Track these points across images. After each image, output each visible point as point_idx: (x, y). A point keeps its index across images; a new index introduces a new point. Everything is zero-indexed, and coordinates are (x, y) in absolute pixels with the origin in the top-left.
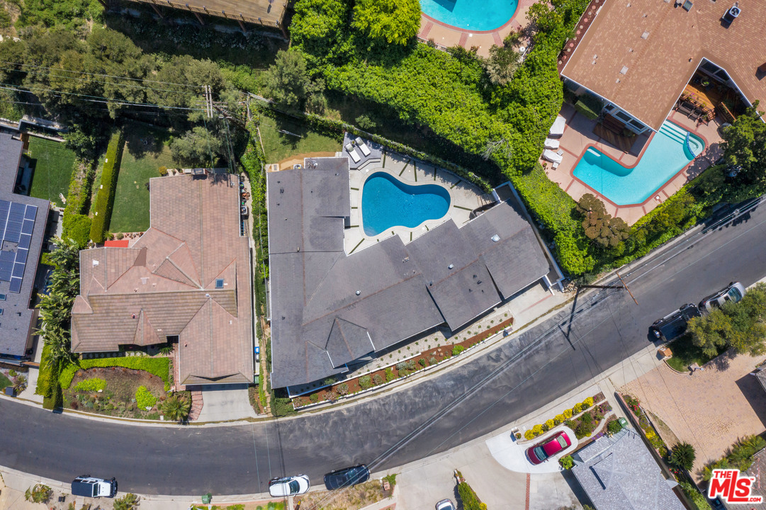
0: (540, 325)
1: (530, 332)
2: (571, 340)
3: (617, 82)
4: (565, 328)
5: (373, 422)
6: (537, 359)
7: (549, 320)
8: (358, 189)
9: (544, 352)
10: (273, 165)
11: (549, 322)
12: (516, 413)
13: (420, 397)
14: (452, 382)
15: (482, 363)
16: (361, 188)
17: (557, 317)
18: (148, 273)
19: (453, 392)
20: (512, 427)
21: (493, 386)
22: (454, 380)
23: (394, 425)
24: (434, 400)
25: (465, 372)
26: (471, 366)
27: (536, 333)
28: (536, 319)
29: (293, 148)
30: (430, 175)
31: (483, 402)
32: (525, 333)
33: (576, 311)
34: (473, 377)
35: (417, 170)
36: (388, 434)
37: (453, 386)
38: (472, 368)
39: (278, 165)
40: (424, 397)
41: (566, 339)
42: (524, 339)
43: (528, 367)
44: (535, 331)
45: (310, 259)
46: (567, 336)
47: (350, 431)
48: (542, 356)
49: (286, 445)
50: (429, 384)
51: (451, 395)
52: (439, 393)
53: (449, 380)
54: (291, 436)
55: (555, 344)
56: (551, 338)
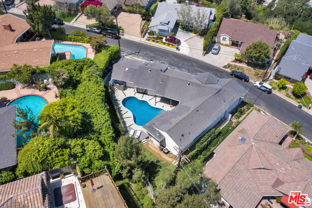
2: (139, 51)
4: (137, 54)
6: (152, 55)
9: (149, 55)
10: (175, 165)
12: (172, 52)
14: (182, 69)
18: (278, 172)
19: (185, 67)
20: (177, 51)
21: (172, 60)
24: (193, 70)
30: (121, 109)
31: (179, 60)
33: (129, 54)
34: (175, 65)
35: (123, 114)
39: (173, 163)
43: (157, 56)
49: (256, 97)
51: (186, 67)
52: (189, 70)
53: (183, 70)
54: (251, 98)
56: (143, 55)
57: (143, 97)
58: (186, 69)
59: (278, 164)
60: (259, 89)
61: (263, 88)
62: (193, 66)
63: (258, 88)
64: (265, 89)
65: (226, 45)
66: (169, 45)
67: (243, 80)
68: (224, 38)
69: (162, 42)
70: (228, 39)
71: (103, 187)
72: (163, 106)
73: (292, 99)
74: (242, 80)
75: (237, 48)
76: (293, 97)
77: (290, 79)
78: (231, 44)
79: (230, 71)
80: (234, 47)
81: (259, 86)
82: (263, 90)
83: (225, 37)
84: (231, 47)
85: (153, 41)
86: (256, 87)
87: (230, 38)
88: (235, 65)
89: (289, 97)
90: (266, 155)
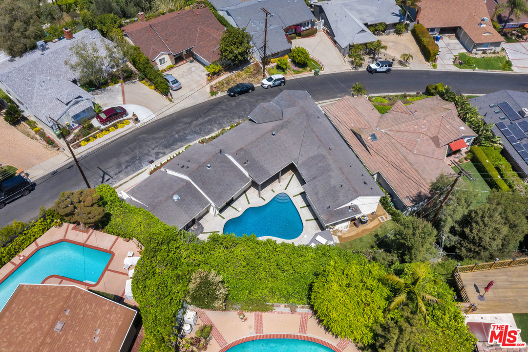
0: (127, 176)
1: (134, 171)
2: (101, 171)
3: (69, 310)
4: (107, 177)
5: (235, 114)
6: (126, 158)
7: (120, 180)
8: (307, 220)
9: (122, 162)
10: (386, 220)
11: (120, 179)
12: (138, 131)
13: (208, 128)
15: (169, 150)
16: (304, 222)
17: (114, 183)
19: (185, 133)
20: (138, 125)
21: (157, 140)
22: (187, 139)
23: (220, 114)
24: (198, 128)
25: (179, 144)
26: (176, 148)
27: (130, 171)
28: (131, 179)
29: (376, 236)
31: (163, 132)
32: (139, 170)
34: (174, 142)
36: (223, 110)
37: (187, 136)
38: (175, 147)
40: (205, 129)
41: (105, 171)
42: (140, 167)
43: (133, 153)
44: (132, 172)
45: (319, 147)
46: (105, 173)
47: (248, 108)
48: (123, 160)
50: (204, 135)
52: (195, 132)
55: (114, 168)
56: (117, 170)
57: (236, 209)
58: (189, 134)
59: (416, 127)
60: (273, 87)
61: (277, 83)
62: (190, 123)
63: (271, 87)
64: (280, 81)
65: (171, 68)
66: (115, 126)
67: (250, 91)
68: (160, 60)
69: (102, 131)
70: (167, 58)
71: (477, 284)
72: (272, 190)
73: (302, 72)
74: (248, 92)
75: (185, 62)
76: (301, 70)
77: (278, 53)
78: (174, 63)
79: (225, 94)
80: (182, 63)
81: (271, 83)
82: (279, 85)
83: (161, 58)
84: (177, 65)
85: (88, 140)
86: (269, 87)
87: (169, 54)
88: (219, 82)
89: (298, 72)
90: (402, 129)
